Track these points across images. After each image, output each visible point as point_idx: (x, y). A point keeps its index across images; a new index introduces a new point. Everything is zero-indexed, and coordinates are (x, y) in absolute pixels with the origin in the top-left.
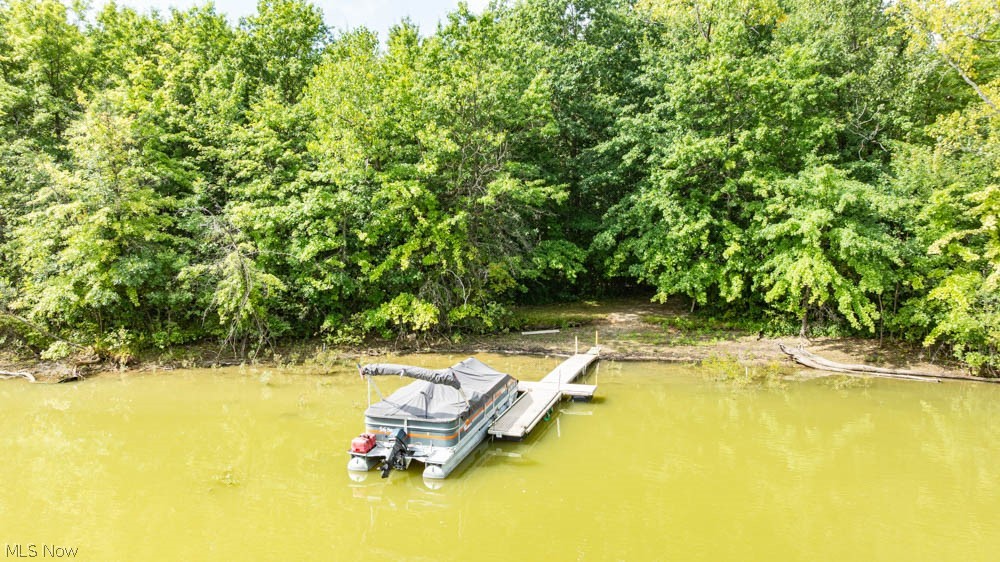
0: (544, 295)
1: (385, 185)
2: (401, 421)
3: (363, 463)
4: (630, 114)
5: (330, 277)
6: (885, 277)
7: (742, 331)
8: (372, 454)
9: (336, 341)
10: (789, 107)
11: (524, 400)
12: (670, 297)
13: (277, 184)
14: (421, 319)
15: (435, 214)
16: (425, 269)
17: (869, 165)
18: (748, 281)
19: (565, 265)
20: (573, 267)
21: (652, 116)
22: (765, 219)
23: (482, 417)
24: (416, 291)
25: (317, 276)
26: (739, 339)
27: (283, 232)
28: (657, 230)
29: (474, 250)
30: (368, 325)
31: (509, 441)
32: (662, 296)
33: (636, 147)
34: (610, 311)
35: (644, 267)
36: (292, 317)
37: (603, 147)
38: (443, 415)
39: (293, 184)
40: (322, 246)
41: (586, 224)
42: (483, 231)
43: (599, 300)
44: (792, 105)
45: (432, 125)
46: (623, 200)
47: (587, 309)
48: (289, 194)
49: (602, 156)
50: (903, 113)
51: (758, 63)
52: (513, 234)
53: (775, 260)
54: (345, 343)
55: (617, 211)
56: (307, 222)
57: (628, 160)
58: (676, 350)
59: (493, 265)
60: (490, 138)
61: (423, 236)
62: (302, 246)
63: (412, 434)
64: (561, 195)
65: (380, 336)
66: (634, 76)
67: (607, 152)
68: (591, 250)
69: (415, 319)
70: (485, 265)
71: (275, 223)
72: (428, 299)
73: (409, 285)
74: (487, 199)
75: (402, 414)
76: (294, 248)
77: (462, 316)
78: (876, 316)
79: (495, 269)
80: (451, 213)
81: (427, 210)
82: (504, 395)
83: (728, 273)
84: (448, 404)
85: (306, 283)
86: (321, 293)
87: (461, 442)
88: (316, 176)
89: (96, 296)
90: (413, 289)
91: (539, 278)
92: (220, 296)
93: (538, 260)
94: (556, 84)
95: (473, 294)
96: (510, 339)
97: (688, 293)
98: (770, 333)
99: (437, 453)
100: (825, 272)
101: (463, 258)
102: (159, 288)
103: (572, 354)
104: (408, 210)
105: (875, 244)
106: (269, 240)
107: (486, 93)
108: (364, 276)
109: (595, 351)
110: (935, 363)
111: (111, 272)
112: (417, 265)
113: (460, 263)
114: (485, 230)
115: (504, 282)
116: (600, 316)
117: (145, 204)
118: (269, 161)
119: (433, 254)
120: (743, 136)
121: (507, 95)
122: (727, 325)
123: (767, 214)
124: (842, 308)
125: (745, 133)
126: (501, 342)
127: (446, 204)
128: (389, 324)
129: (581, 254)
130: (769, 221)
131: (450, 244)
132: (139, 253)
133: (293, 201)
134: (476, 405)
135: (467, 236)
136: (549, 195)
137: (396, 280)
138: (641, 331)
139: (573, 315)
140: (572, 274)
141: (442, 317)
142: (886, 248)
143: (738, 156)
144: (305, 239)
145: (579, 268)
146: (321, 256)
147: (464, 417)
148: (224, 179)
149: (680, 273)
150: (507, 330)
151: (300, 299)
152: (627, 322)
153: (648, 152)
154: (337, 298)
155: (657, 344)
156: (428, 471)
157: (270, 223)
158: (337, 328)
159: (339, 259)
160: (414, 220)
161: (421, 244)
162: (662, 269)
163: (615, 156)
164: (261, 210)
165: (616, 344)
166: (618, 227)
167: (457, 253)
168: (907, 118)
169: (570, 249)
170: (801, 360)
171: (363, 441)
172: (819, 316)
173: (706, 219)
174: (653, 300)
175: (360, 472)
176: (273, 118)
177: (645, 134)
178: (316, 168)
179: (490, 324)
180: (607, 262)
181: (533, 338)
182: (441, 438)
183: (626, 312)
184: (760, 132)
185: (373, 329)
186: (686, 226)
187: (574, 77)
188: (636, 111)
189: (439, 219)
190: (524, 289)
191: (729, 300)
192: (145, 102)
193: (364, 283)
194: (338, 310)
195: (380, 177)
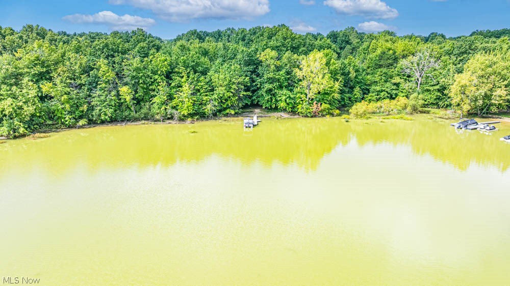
0: (246, 107)
6: (292, 105)
7: (275, 112)
11: (254, 121)
16: (231, 105)
18: (276, 104)
24: (231, 108)
28: (263, 97)
30: (224, 114)
32: (264, 107)
33: (260, 84)
34: (255, 109)
35: (261, 102)
43: (253, 107)
46: (257, 92)
47: (252, 109)
53: (279, 102)
57: (258, 86)
58: (267, 115)
68: (252, 100)
69: (232, 113)
72: (233, 109)
77: (237, 112)
79: (240, 104)
83: (273, 104)
89: (191, 111)
93: (245, 102)
96: (243, 115)
97: (268, 107)
98: (279, 112)
100: (285, 105)
104: (229, 96)
105: (291, 101)
109: (256, 116)
111: (193, 108)
115: (241, 106)
119: (232, 103)
122: (273, 111)
124: (287, 109)
128: (227, 113)
129: (250, 100)
130: (278, 97)
137: (228, 107)
138: (261, 112)
140: (249, 103)
141: (235, 112)
143: (274, 87)
149: (266, 104)
150: (242, 113)
152: (258, 111)
162: (263, 103)
166: (257, 96)
170: (282, 115)
172: (285, 110)
173: (270, 96)
174: (262, 108)
179: (240, 113)
180: (255, 101)
183: (258, 109)
186: (267, 97)
189: (233, 97)
190: (244, 107)
191: (273, 108)
193: (223, 107)
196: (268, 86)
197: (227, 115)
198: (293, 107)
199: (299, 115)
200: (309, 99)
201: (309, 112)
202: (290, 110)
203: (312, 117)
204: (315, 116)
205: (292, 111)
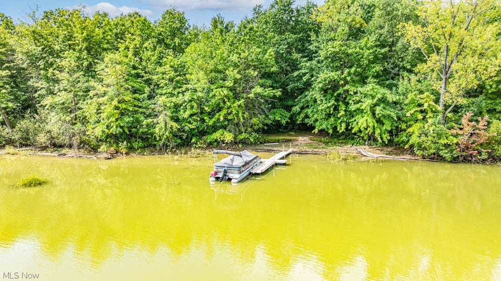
0: (274, 130)
1: (215, 90)
2: (224, 167)
3: (214, 179)
4: (306, 61)
5: (195, 123)
6: (392, 124)
7: (346, 143)
8: (216, 176)
9: (197, 147)
10: (363, 61)
11: (262, 164)
12: (319, 131)
13: (174, 88)
14: (228, 139)
15: (232, 100)
16: (228, 120)
17: (394, 82)
19: (281, 118)
20: (284, 119)
21: (314, 62)
22: (353, 102)
23: (248, 167)
24: (225, 129)
25: (190, 123)
26: (344, 146)
27: (177, 107)
28: (316, 106)
29: (247, 113)
30: (208, 141)
31: (257, 174)
32: (316, 131)
33: (308, 74)
34: (299, 136)
35: (310, 120)
36: (181, 138)
37: (296, 74)
38: (237, 165)
39: (181, 89)
40: (191, 112)
41: (290, 103)
42: (250, 106)
43: (296, 132)
44: (364, 60)
45: (231, 69)
46: (303, 94)
47: (290, 135)
48: (179, 93)
49: (296, 77)
50: (408, 62)
51: (353, 43)
52: (261, 107)
53: (356, 118)
54: (200, 147)
55: (301, 98)
56: (186, 103)
57: (305, 79)
58: (320, 150)
59: (254, 119)
60: (252, 73)
61: (228, 108)
62: (184, 112)
63: (228, 171)
64: (278, 93)
65: (212, 145)
66: (309, 45)
67: (298, 76)
68: (292, 113)
69: (225, 139)
70: (251, 119)
71: (174, 103)
72: (230, 131)
73: (223, 126)
74: (252, 96)
75: (225, 165)
76: (181, 113)
77: (242, 137)
78: (389, 138)
79: (254, 120)
80: (238, 100)
81: (229, 99)
82: (256, 162)
83: (341, 122)
84: (238, 162)
85: (186, 125)
86: (191, 129)
87: (242, 173)
88: (189, 86)
89: (114, 130)
90: (225, 127)
91: (271, 124)
92: (157, 130)
93: (271, 117)
94: (278, 50)
95: (246, 130)
96: (260, 146)
97: (326, 130)
98: (356, 144)
99: (235, 176)
100: (371, 122)
101: (243, 116)
102: (135, 127)
103: (281, 151)
104: (222, 99)
105: (389, 112)
106: (172, 110)
107: (252, 56)
108: (206, 123)
109: (290, 150)
110: (409, 154)
111: (119, 121)
112: (226, 119)
113: (241, 118)
114: (251, 106)
115: (258, 125)
116: (294, 138)
117: (128, 97)
118: (171, 80)
119: (232, 115)
120: (346, 71)
121: (258, 58)
122: (341, 141)
123: (353, 101)
124: (376, 135)
125: (347, 70)
126: (257, 147)
127: (236, 97)
128: (216, 141)
129: (288, 115)
130: (354, 103)
131: (238, 111)
132: (127, 114)
133: (180, 95)
134: (247, 163)
135: (244, 109)
136: (274, 93)
137: (218, 124)
138: (309, 143)
139: (284, 138)
140: (284, 122)
141: (235, 138)
142: (392, 114)
143: (345, 79)
144: (185, 109)
145: (287, 119)
146: (191, 115)
147: (243, 166)
148: (153, 86)
149: (323, 122)
150: (259, 143)
151: (183, 131)
152: (304, 140)
153: (312, 76)
154: (197, 131)
155: (314, 148)
156: (233, 181)
157: (172, 104)
158: (197, 142)
159: (197, 117)
160: (224, 102)
161: (227, 111)
162: (316, 120)
163: (300, 77)
164: (169, 99)
165: (299, 148)
166: (302, 105)
167: (240, 115)
168: (409, 64)
169: (283, 112)
170: (363, 153)
171: (214, 172)
172: (372, 138)
173: (333, 102)
174: (313, 132)
175: (213, 181)
176: (172, 63)
177: (312, 69)
178: (189, 84)
179: (252, 140)
180: (297, 118)
181: (268, 146)
182: (237, 172)
183: (305, 136)
184: (353, 70)
185: (210, 142)
186: (325, 105)
187: (285, 47)
188: (308, 60)
189: (234, 102)
190: (266, 128)
191: (340, 132)
192: (125, 58)
193: (207, 125)
194: (197, 135)
195: (213, 87)
196: (326, 75)
197: (217, 144)
198: (395, 132)
199: (412, 153)
200: (446, 107)
201: (447, 146)
202: (386, 137)
203: (455, 160)
204: (467, 160)
205: (390, 141)
